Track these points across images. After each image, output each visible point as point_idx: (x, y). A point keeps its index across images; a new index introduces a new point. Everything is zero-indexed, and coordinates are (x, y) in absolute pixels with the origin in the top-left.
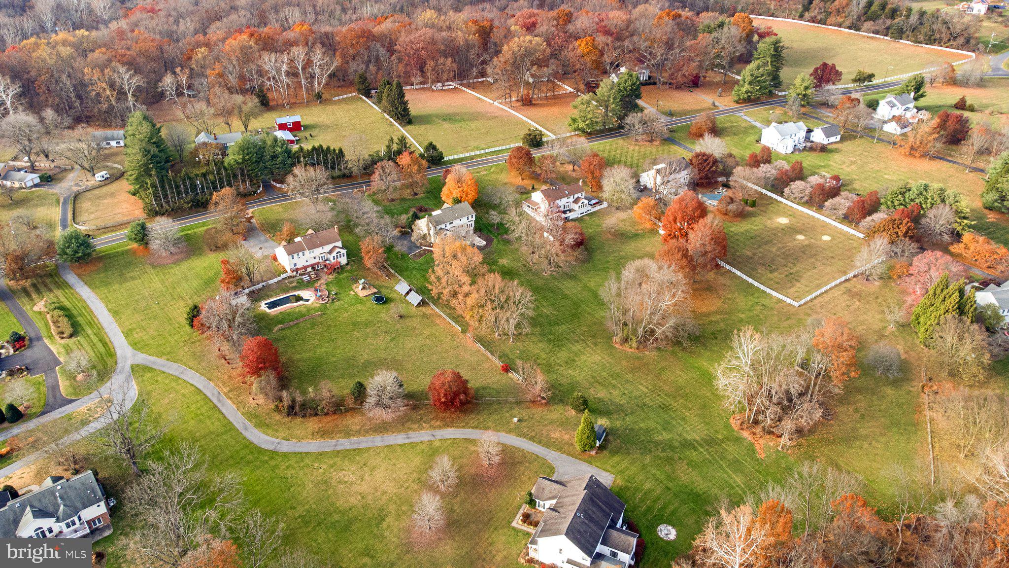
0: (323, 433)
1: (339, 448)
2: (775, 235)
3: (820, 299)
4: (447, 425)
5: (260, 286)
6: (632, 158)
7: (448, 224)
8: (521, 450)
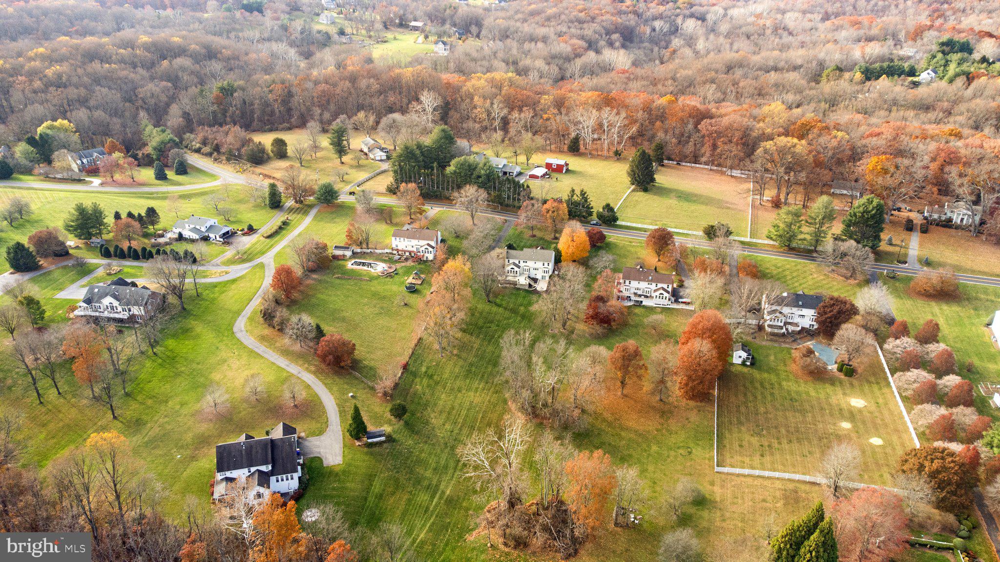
0: (263, 339)
1: (256, 350)
2: (822, 409)
3: (749, 480)
4: (314, 373)
5: (369, 251)
6: (800, 285)
7: (521, 262)
8: (325, 412)
